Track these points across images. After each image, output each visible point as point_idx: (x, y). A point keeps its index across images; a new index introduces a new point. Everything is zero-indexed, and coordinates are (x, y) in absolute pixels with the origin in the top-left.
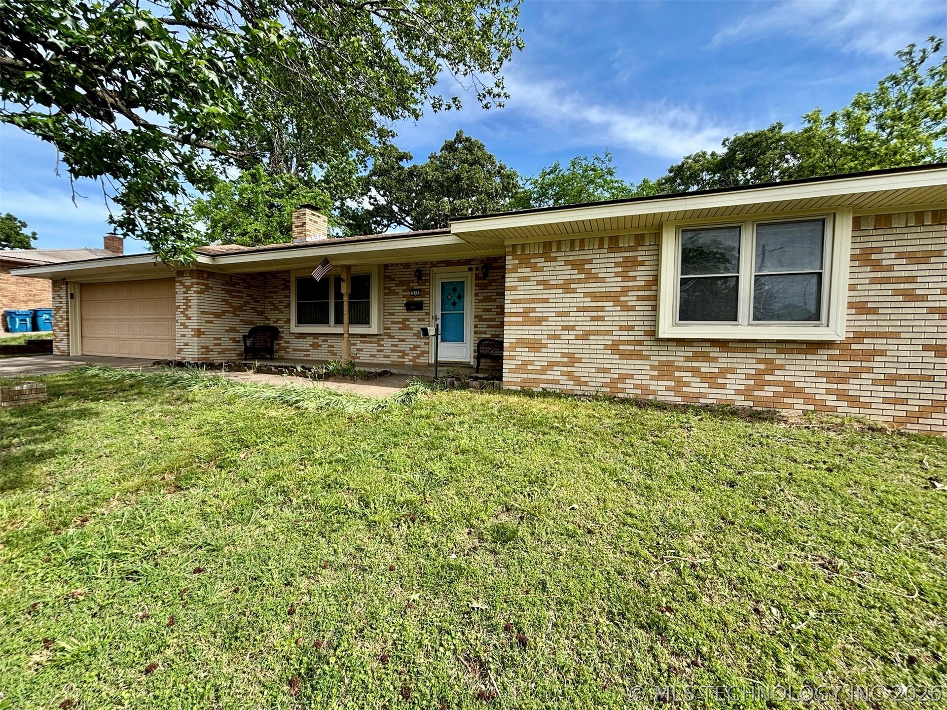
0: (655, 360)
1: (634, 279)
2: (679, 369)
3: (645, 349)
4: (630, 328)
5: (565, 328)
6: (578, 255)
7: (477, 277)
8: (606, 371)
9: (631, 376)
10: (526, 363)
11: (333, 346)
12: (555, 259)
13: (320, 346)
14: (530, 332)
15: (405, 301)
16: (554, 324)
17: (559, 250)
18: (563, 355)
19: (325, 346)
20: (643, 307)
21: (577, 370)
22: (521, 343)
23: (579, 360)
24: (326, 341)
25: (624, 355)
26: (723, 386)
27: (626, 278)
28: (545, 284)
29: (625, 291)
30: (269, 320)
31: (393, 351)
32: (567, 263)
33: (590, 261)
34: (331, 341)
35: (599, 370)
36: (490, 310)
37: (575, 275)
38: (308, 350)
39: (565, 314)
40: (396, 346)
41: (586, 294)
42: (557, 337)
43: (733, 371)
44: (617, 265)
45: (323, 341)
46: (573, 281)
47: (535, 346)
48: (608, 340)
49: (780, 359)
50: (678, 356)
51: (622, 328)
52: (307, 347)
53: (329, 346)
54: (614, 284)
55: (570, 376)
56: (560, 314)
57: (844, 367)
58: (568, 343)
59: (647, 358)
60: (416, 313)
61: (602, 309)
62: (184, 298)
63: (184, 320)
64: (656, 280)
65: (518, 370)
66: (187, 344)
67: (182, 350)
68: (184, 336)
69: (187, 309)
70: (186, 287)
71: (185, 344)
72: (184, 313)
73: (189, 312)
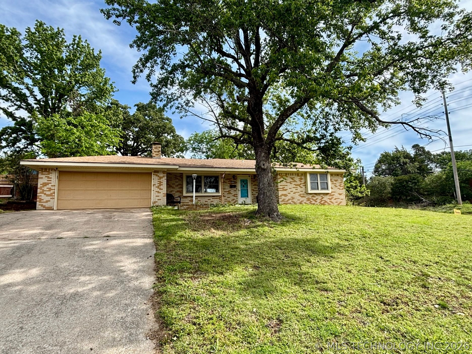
0: (307, 198)
1: (302, 182)
2: (310, 199)
3: (305, 195)
5: (291, 191)
6: (292, 176)
7: (252, 179)
8: (299, 200)
10: (284, 199)
12: (288, 177)
14: (284, 192)
15: (229, 185)
16: (289, 191)
20: (304, 187)
22: (283, 195)
25: (302, 197)
28: (287, 182)
29: (301, 184)
32: (290, 178)
33: (294, 178)
37: (292, 180)
39: (291, 188)
41: (294, 185)
42: (290, 193)
43: (318, 199)
44: (299, 179)
46: (292, 182)
47: (285, 195)
48: (299, 194)
49: (323, 196)
50: (310, 196)
51: (301, 191)
54: (299, 183)
55: (293, 202)
57: (330, 197)
58: (292, 194)
59: (305, 197)
60: (233, 189)
61: (297, 188)
62: (158, 181)
63: (158, 190)
64: (305, 182)
65: (282, 201)
66: (160, 200)
67: (157, 202)
68: (158, 196)
69: (160, 186)
70: (160, 177)
71: (158, 200)
72: (158, 187)
73: (161, 187)
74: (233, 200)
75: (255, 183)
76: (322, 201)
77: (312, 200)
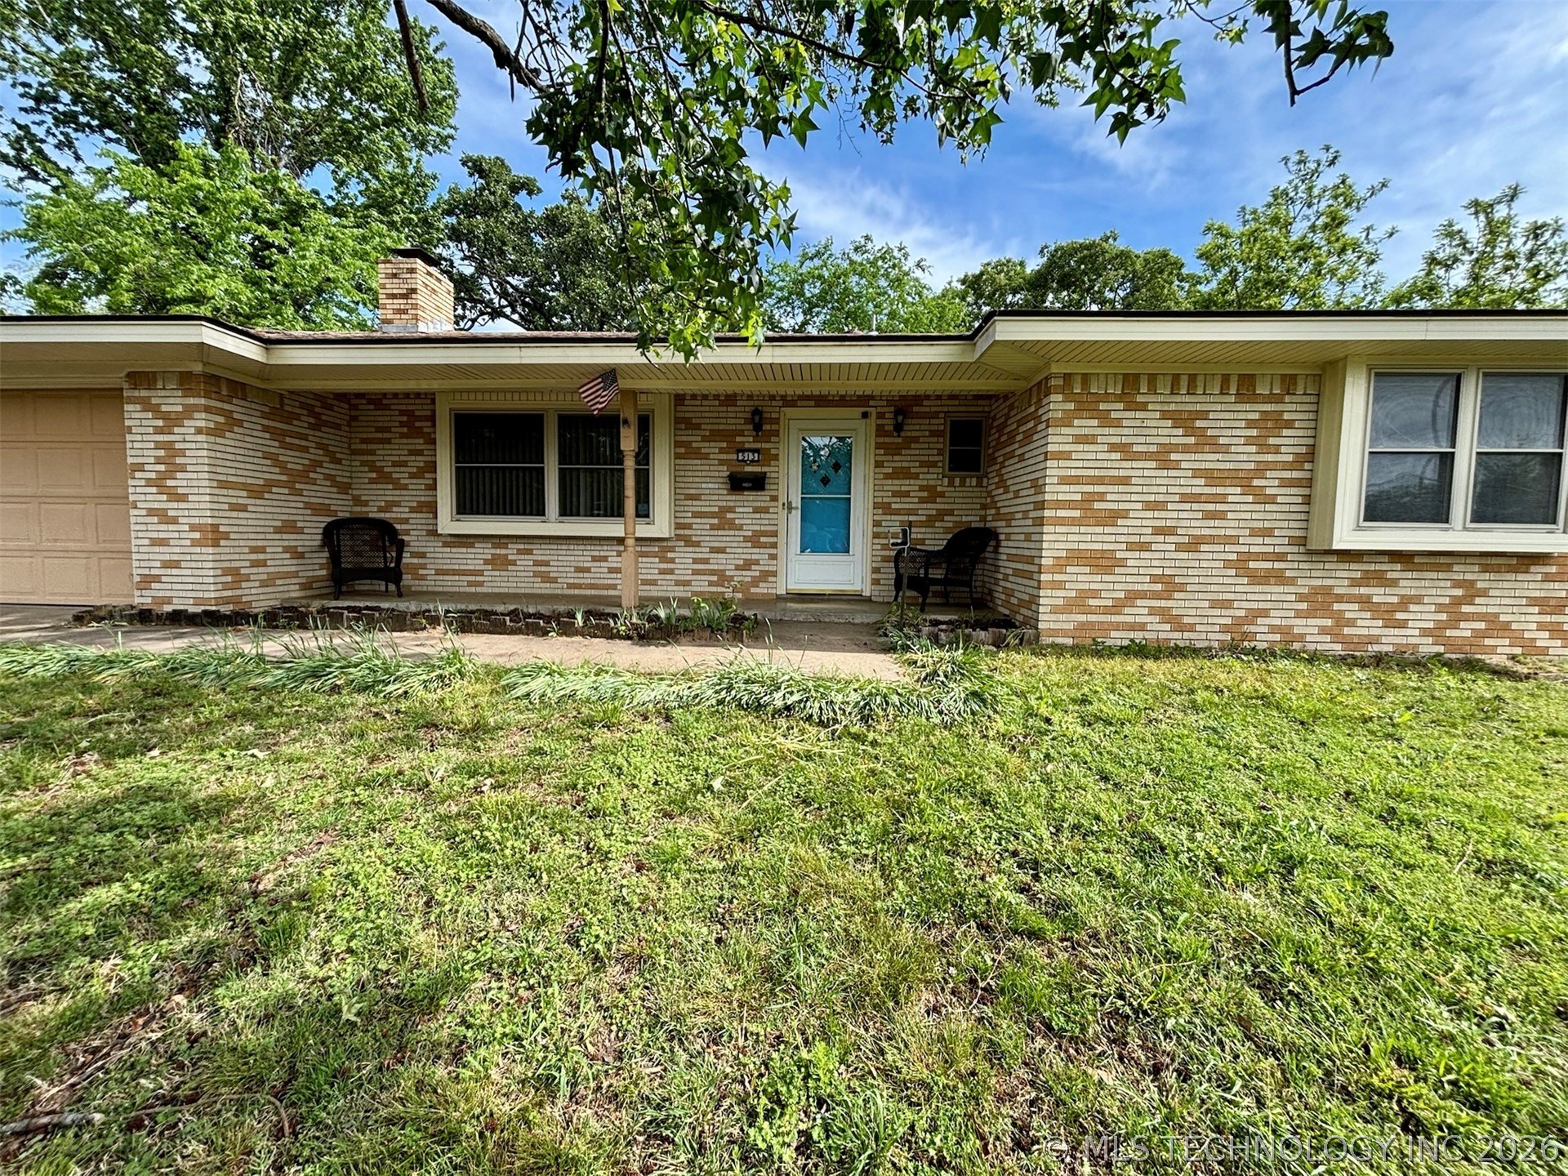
0: (1304, 586)
1: (1276, 449)
2: (1340, 599)
3: (1291, 567)
4: (1267, 532)
5: (1158, 531)
6: (1184, 402)
7: (880, 431)
8: (1226, 604)
9: (1264, 613)
10: (1084, 595)
11: (547, 564)
12: (1143, 407)
13: (514, 563)
14: (1094, 538)
15: (724, 472)
16: (1140, 523)
17: (1153, 390)
18: (1155, 579)
19: (525, 563)
20: (1290, 497)
21: (1175, 605)
22: (1077, 557)
23: (1182, 588)
24: (529, 552)
25: (1257, 578)
26: (1403, 624)
27: (1264, 448)
28: (1125, 451)
29: (1261, 470)
30: (365, 504)
31: (696, 572)
32: (1165, 415)
33: (1204, 415)
34: (540, 552)
35: (1215, 604)
36: (907, 494)
37: (1178, 437)
38: (480, 573)
39: (1160, 506)
40: (706, 561)
41: (1196, 474)
42: (1144, 547)
43: (1418, 600)
44: (1251, 424)
45: (520, 552)
46: (1175, 448)
47: (1103, 562)
48: (1231, 553)
49: (1485, 582)
50: (1340, 578)
51: (1254, 533)
52: (478, 565)
53: (536, 563)
54: (1245, 456)
55: (1165, 615)
56: (1150, 506)
57: (1560, 590)
58: (1165, 557)
59: (1292, 581)
60: (750, 496)
61: (1222, 499)
62: (158, 446)
63: (160, 501)
64: (1311, 454)
65: (1069, 607)
66: (175, 565)
67: (157, 579)
68: (163, 542)
69: (170, 474)
70: (165, 416)
71: (167, 565)
72: (158, 483)
73: (179, 482)
74: (748, 565)
75: (900, 462)
76: (1456, 620)
77: (1351, 610)
